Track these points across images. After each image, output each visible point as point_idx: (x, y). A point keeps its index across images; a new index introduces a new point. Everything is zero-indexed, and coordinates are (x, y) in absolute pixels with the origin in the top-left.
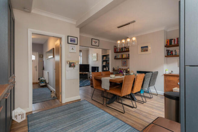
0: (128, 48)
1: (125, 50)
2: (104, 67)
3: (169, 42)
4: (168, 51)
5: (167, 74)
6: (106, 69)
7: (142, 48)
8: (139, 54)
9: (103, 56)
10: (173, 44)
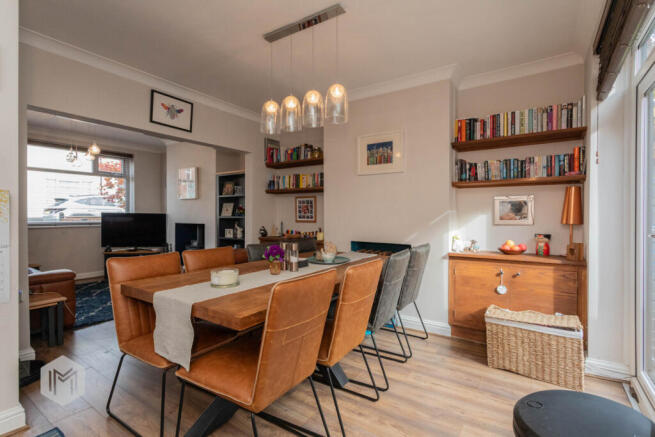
0: (320, 151)
1: (309, 157)
2: (224, 224)
3: (464, 128)
4: (462, 164)
5: (458, 252)
6: (235, 234)
7: (370, 147)
8: (360, 173)
9: (223, 181)
10: (478, 136)
